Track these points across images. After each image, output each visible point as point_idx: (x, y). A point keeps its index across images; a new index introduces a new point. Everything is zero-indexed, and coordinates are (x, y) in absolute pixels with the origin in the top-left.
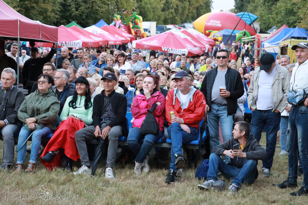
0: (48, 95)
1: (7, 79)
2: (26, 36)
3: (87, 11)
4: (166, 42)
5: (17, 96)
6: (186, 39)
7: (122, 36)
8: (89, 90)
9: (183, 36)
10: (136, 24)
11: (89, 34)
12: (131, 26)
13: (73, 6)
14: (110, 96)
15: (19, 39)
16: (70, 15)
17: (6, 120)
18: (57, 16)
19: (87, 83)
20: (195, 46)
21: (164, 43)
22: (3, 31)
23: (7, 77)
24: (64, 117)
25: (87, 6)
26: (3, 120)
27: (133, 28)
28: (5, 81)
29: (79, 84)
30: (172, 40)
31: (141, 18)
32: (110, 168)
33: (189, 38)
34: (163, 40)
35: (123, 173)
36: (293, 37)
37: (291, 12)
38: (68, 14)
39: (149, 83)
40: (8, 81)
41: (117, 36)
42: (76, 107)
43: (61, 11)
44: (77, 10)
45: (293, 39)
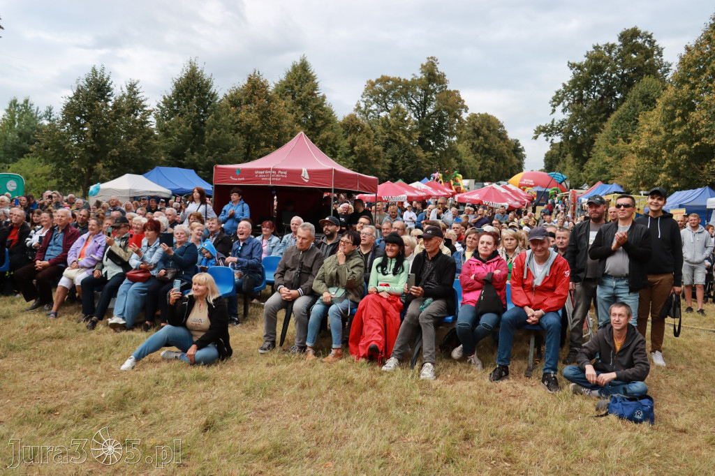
0: (352, 258)
1: (303, 238)
2: (342, 187)
3: (412, 170)
4: (486, 196)
5: (315, 259)
6: (506, 194)
7: (445, 191)
8: (403, 251)
9: (503, 190)
10: (456, 181)
11: (413, 190)
12: (452, 183)
13: (401, 166)
14: (434, 259)
15: (333, 191)
16: (398, 174)
17: (300, 290)
18: (386, 175)
19: (401, 244)
20: (516, 200)
21: (485, 197)
22: (317, 181)
23: (303, 236)
24: (372, 286)
25: (413, 166)
26: (296, 289)
27: (454, 185)
28: (299, 240)
29: (390, 245)
30: (493, 194)
31: (461, 176)
32: (430, 364)
33: (509, 193)
34: (484, 194)
35: (450, 370)
36: (615, 192)
37: (602, 171)
38: (395, 173)
39: (488, 243)
40: (305, 241)
41: (439, 191)
42: (387, 274)
43: (389, 171)
44: (404, 169)
45: (616, 194)
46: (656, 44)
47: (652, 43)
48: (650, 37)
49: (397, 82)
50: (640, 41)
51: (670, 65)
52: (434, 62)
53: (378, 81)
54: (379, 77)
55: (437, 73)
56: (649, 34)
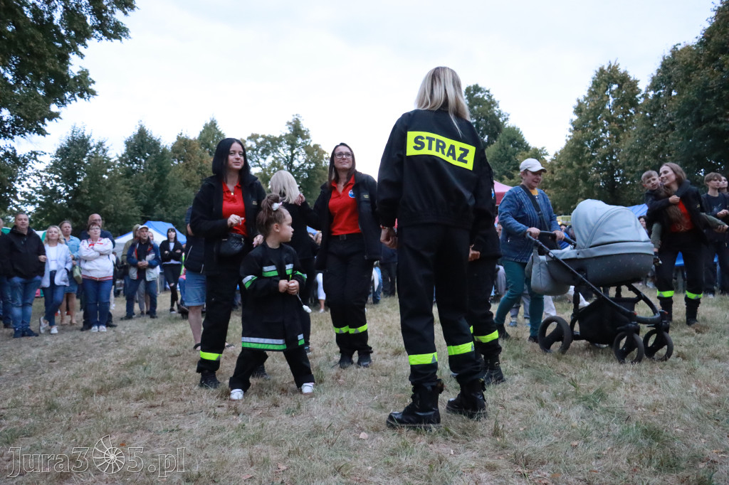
46: (493, 98)
47: (490, 97)
48: (488, 91)
49: (267, 138)
50: (480, 95)
51: (509, 115)
52: (299, 118)
53: (249, 138)
54: (250, 135)
55: (303, 129)
56: (487, 89)
